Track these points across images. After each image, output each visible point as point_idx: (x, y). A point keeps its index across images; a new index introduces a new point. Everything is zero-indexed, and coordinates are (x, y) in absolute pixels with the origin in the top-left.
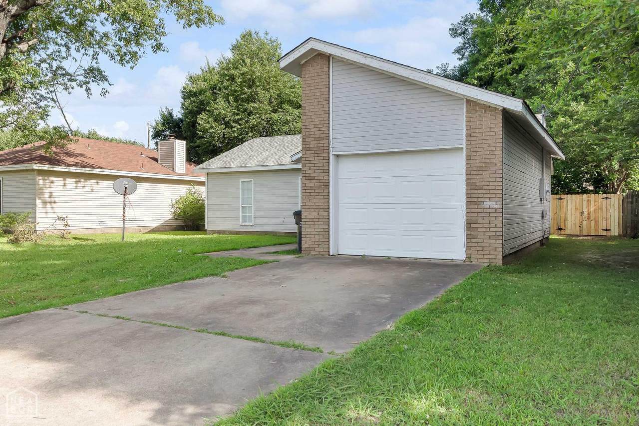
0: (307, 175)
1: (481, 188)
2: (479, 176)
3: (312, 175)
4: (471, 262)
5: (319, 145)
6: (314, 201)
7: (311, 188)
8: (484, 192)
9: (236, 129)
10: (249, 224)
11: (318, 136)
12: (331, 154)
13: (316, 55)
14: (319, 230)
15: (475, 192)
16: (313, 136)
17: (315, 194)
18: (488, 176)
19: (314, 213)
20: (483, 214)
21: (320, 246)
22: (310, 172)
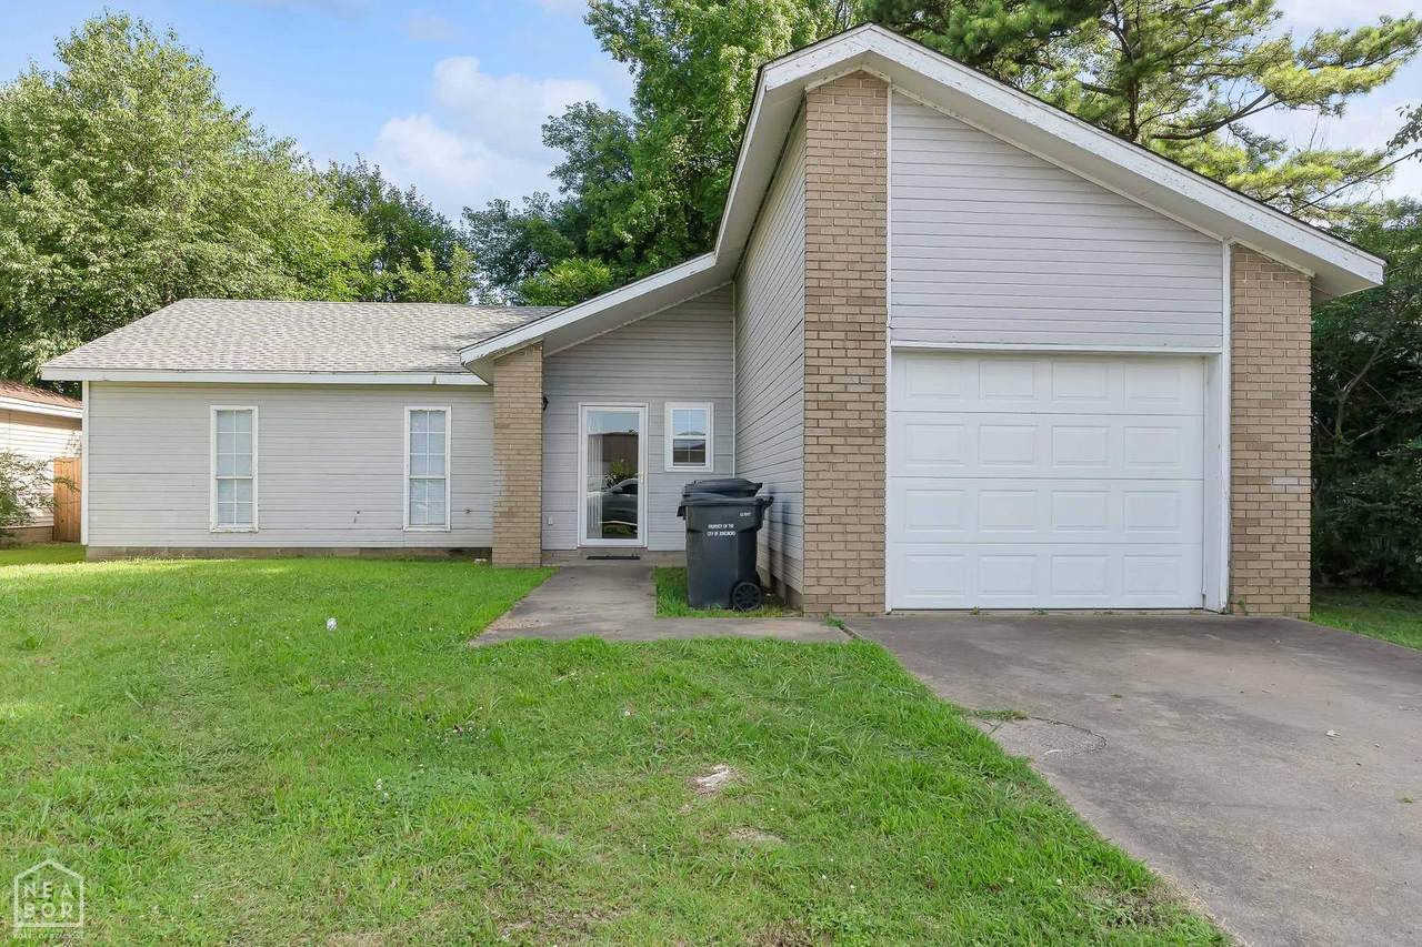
0: (823, 397)
1: (1267, 447)
2: (1263, 421)
3: (837, 397)
4: (1247, 613)
5: (860, 319)
6: (845, 467)
7: (834, 433)
8: (1275, 455)
9: (98, 271)
10: (245, 527)
11: (856, 292)
12: (888, 346)
13: (851, 75)
14: (859, 546)
15: (1256, 455)
16: (843, 292)
17: (847, 449)
18: (1282, 421)
19: (844, 502)
20: (1271, 506)
21: (863, 590)
22: (831, 388)
